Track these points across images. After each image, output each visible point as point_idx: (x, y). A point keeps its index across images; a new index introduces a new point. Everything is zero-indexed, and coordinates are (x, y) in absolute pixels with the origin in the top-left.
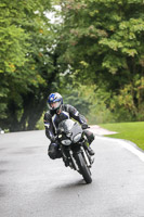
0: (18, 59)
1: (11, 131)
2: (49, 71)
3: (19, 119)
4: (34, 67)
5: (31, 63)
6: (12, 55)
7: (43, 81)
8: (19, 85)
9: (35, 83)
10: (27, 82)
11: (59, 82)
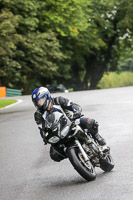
0: (81, 24)
1: (75, 90)
2: (110, 35)
3: (82, 79)
4: (96, 31)
5: (93, 28)
6: (75, 20)
7: (104, 44)
8: (82, 48)
9: (97, 46)
10: (90, 46)
11: (119, 45)
